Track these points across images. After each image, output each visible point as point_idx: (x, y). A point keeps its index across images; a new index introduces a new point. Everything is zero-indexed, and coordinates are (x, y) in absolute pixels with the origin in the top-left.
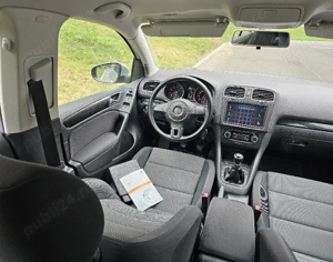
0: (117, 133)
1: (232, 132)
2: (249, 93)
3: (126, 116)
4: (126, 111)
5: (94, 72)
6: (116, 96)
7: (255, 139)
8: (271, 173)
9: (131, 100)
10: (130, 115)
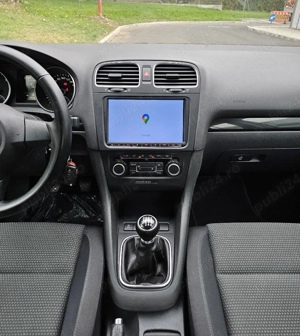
1: (127, 162)
2: (147, 73)
8: (212, 227)
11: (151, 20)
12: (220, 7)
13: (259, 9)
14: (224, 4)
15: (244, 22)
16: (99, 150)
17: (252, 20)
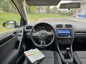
0: (17, 49)
3: (21, 40)
4: (20, 39)
5: (4, 25)
6: (15, 33)
7: (69, 41)
9: (22, 34)
10: (22, 40)
11: (46, 17)
12: (60, 15)
13: (68, 15)
14: (61, 14)
15: (65, 18)
16: (57, 38)
17: (67, 17)
